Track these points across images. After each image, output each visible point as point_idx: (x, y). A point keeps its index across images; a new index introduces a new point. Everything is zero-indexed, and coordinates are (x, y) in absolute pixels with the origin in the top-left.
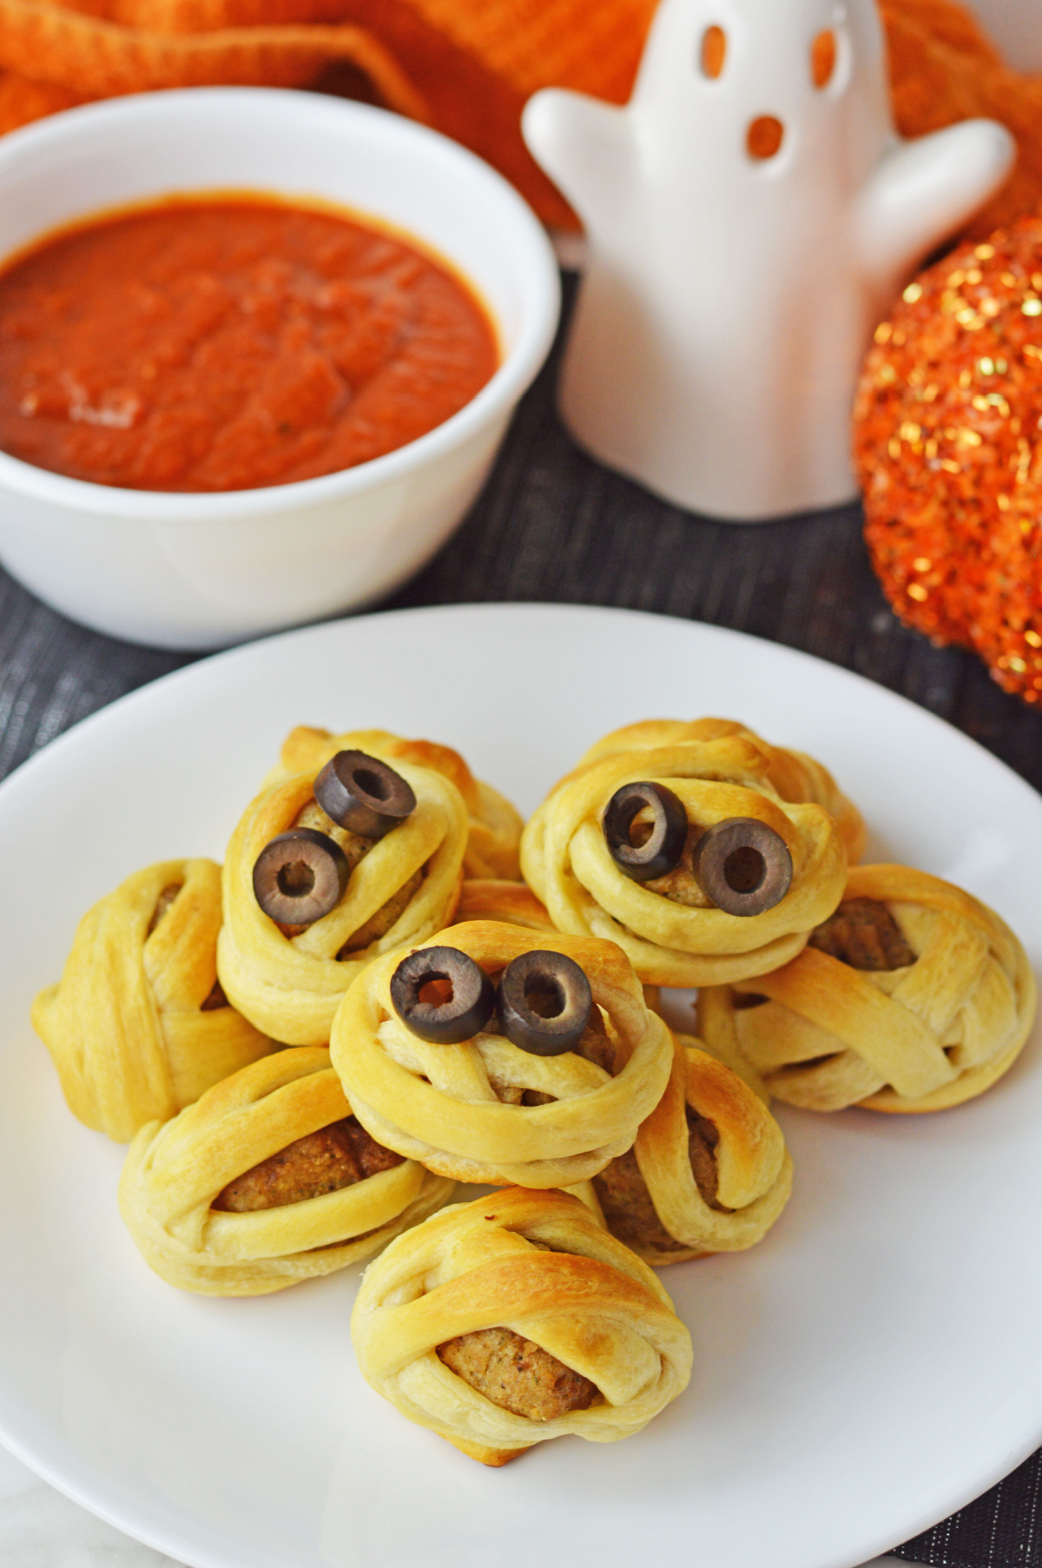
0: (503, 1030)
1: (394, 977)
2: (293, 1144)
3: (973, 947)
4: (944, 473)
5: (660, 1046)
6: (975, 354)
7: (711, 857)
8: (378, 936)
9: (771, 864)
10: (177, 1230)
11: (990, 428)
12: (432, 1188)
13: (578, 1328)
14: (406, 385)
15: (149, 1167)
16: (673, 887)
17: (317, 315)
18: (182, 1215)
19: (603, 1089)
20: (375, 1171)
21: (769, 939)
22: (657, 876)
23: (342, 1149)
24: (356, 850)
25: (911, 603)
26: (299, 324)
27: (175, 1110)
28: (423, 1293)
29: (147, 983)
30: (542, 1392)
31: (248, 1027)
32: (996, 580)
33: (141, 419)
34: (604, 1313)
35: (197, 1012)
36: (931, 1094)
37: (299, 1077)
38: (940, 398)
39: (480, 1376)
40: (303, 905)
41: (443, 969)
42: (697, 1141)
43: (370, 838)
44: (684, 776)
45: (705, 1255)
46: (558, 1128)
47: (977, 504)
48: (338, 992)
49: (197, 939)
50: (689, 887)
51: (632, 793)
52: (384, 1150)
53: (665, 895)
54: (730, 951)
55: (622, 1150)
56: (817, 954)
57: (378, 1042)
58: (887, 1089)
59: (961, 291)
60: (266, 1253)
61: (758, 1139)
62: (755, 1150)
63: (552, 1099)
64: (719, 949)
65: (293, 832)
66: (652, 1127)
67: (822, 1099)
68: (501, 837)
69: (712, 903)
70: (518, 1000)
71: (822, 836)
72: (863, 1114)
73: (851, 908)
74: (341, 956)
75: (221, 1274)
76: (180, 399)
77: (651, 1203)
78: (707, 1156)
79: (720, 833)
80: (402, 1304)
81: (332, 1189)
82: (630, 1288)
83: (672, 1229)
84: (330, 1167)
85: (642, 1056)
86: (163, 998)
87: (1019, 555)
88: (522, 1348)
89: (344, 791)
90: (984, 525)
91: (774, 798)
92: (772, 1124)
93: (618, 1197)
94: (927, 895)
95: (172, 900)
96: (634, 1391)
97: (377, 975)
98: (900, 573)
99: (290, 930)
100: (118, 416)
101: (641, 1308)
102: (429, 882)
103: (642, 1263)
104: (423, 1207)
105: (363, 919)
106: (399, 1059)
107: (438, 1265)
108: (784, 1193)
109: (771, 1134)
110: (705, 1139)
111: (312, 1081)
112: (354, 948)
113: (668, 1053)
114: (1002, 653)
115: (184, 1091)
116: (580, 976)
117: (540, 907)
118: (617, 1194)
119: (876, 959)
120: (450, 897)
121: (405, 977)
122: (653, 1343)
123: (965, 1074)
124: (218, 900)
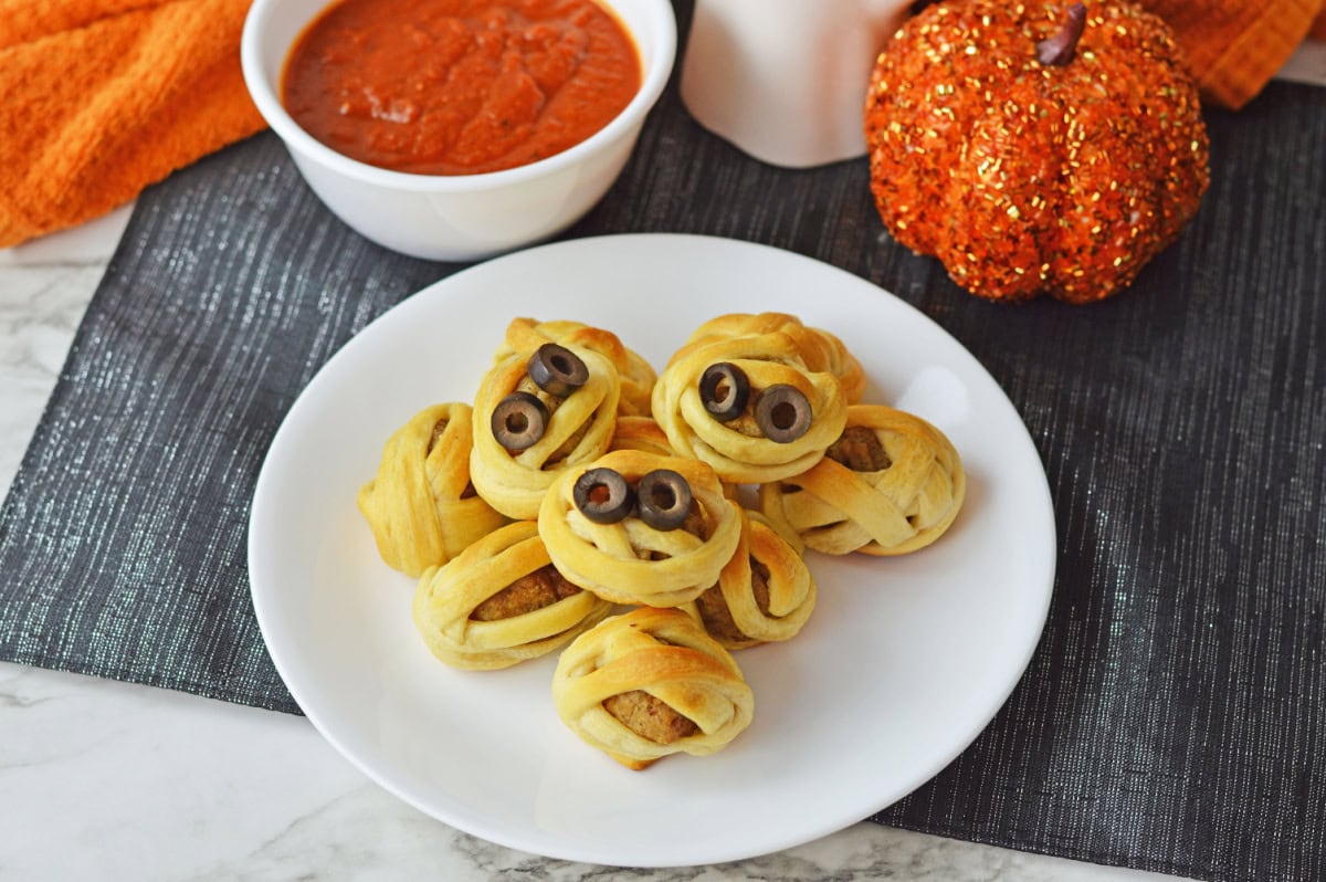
0: (639, 516)
1: (575, 486)
2: (517, 581)
3: (925, 457)
4: (915, 153)
5: (733, 522)
6: (935, 80)
7: (764, 407)
8: (567, 455)
9: (800, 412)
10: (449, 632)
11: (944, 127)
12: (600, 605)
13: (684, 691)
14: (582, 92)
15: (432, 594)
16: (742, 426)
17: (524, 45)
18: (452, 623)
19: (699, 550)
20: (566, 596)
21: (800, 455)
22: (732, 419)
23: (546, 584)
24: (552, 405)
25: (897, 230)
26: (512, 54)
27: (446, 559)
28: (594, 669)
29: (428, 483)
30: (664, 728)
31: (489, 508)
32: (949, 221)
33: (415, 118)
34: (701, 682)
35: (458, 500)
36: (900, 545)
37: (521, 540)
38: (913, 107)
39: (628, 718)
40: (521, 438)
41: (605, 481)
42: (757, 577)
43: (561, 398)
44: (748, 358)
45: (763, 644)
46: (672, 574)
47: (936, 173)
48: (543, 489)
49: (457, 456)
50: (751, 425)
51: (717, 370)
52: (571, 584)
53: (737, 430)
54: (777, 462)
55: (712, 584)
56: (830, 461)
57: (566, 523)
58: (873, 542)
59: (927, 37)
60: (501, 645)
61: (793, 576)
62: (791, 582)
63: (669, 557)
64: (770, 462)
65: (515, 394)
66: (730, 569)
67: (835, 548)
68: (641, 386)
69: (765, 435)
70: (648, 500)
71: (831, 393)
72: (859, 556)
73: (852, 432)
74: (543, 468)
75: (475, 657)
76: (439, 105)
77: (729, 613)
78: (763, 586)
79: (769, 395)
80: (582, 676)
81: (540, 607)
82: (714, 666)
83: (742, 629)
84: (539, 594)
85: (723, 529)
86: (437, 492)
87: (961, 206)
88: (652, 702)
89: (546, 370)
90: (940, 186)
91: (803, 370)
92: (802, 566)
93: (710, 610)
94: (897, 425)
95: (442, 431)
96: (718, 726)
97: (565, 482)
98: (891, 212)
99: (514, 453)
100: (400, 116)
101: (721, 678)
102: (597, 423)
103: (723, 650)
104: (595, 616)
105: (557, 446)
106: (579, 533)
107: (603, 652)
108: (811, 604)
109: (802, 573)
110: (761, 575)
111: (527, 544)
112: (552, 463)
113: (738, 527)
114: (954, 264)
115: (452, 546)
116: (683, 482)
117: (663, 435)
118: (710, 608)
119: (867, 464)
120: (609, 430)
121: (582, 486)
122: (729, 698)
123: (921, 532)
124: (470, 431)
